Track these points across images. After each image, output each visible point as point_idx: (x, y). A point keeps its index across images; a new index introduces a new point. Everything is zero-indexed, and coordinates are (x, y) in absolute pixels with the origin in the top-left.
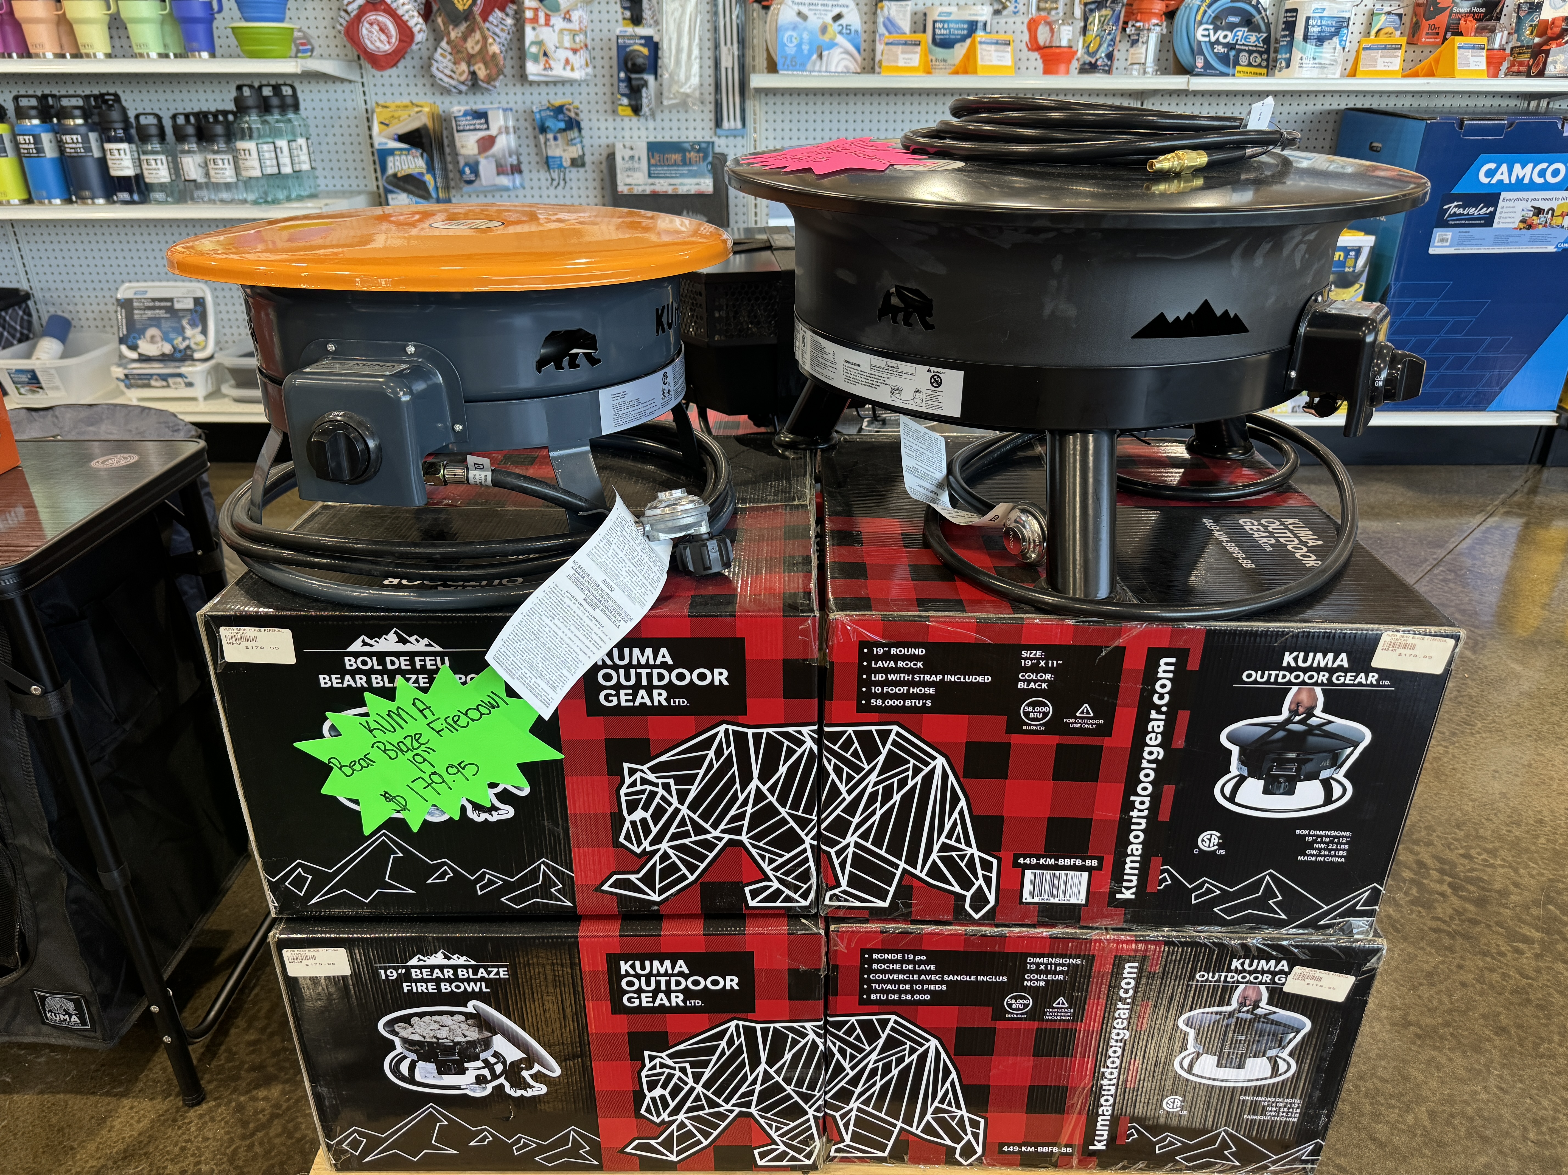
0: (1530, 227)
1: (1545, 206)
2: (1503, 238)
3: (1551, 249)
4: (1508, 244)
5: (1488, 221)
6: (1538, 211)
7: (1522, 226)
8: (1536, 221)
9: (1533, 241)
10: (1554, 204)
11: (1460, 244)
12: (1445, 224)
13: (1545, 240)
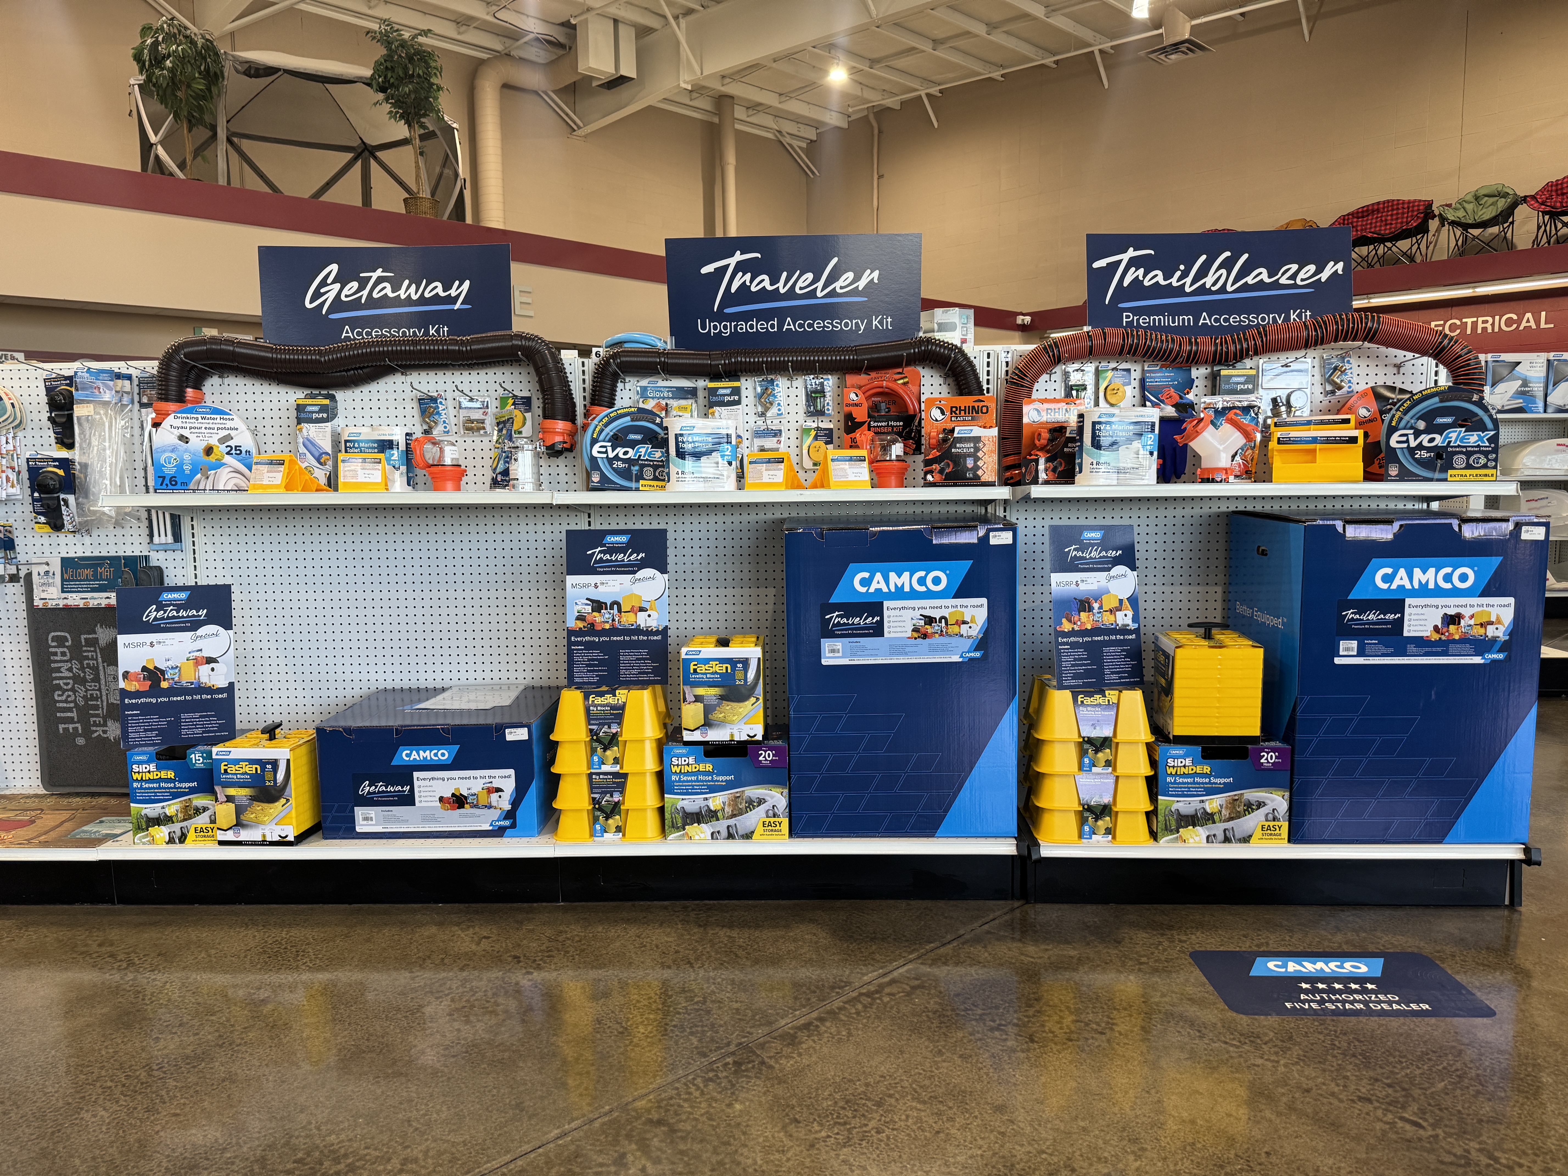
0: (925, 636)
1: (937, 614)
2: (897, 647)
3: (956, 659)
4: (906, 654)
5: (878, 631)
6: (930, 620)
7: (916, 635)
8: (929, 629)
9: (933, 650)
10: (945, 613)
11: (853, 654)
12: (832, 635)
13: (945, 650)
